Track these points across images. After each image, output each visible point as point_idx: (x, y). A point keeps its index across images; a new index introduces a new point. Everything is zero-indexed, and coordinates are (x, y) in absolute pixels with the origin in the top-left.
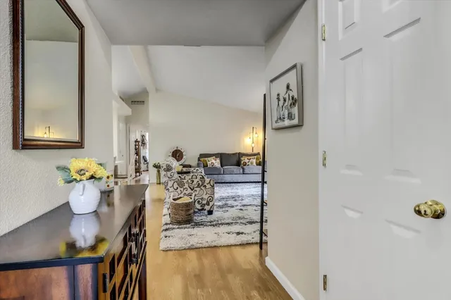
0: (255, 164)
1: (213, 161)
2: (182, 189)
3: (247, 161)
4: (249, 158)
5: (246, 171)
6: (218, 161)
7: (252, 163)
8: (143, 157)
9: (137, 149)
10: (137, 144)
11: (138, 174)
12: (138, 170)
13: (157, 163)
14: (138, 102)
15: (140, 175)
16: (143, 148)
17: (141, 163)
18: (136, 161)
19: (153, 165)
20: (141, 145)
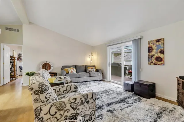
0: (95, 71)
1: (72, 70)
2: (62, 113)
3: (90, 69)
4: (92, 68)
5: (92, 75)
6: (75, 70)
7: (93, 71)
8: (20, 67)
9: (13, 62)
10: (13, 59)
11: (14, 79)
12: (13, 76)
13: (29, 73)
14: (12, 30)
15: (15, 80)
16: (20, 62)
17: (16, 71)
18: (12, 70)
19: (26, 73)
20: (18, 60)
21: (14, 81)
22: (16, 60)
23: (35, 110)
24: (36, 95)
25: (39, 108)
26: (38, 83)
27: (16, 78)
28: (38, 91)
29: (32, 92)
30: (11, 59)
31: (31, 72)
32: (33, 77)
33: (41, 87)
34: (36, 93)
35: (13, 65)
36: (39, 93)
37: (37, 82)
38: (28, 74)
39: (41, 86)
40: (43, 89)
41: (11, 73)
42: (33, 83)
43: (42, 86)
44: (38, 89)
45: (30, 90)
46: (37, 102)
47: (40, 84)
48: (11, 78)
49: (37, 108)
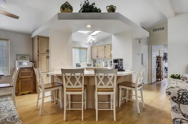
8: (165, 68)
9: (159, 62)
10: (159, 59)
11: (159, 79)
12: (159, 77)
13: (175, 75)
14: (158, 29)
15: (161, 81)
16: (166, 62)
17: (162, 72)
18: (158, 70)
19: (171, 75)
20: (164, 60)
21: (159, 82)
22: (162, 60)
23: (174, 120)
24: (175, 102)
25: (179, 120)
26: (178, 89)
27: (162, 79)
28: (177, 98)
29: (170, 97)
30: (158, 59)
31: (177, 75)
32: (174, 81)
33: (182, 96)
34: (174, 100)
35: (159, 65)
36: (178, 101)
37: (176, 87)
38: (173, 77)
39: (181, 94)
40: (184, 98)
41: (157, 73)
42: (172, 88)
43: (183, 94)
44: (177, 96)
45: (168, 93)
46: (176, 111)
47: (180, 90)
48: (157, 78)
49: (176, 119)
